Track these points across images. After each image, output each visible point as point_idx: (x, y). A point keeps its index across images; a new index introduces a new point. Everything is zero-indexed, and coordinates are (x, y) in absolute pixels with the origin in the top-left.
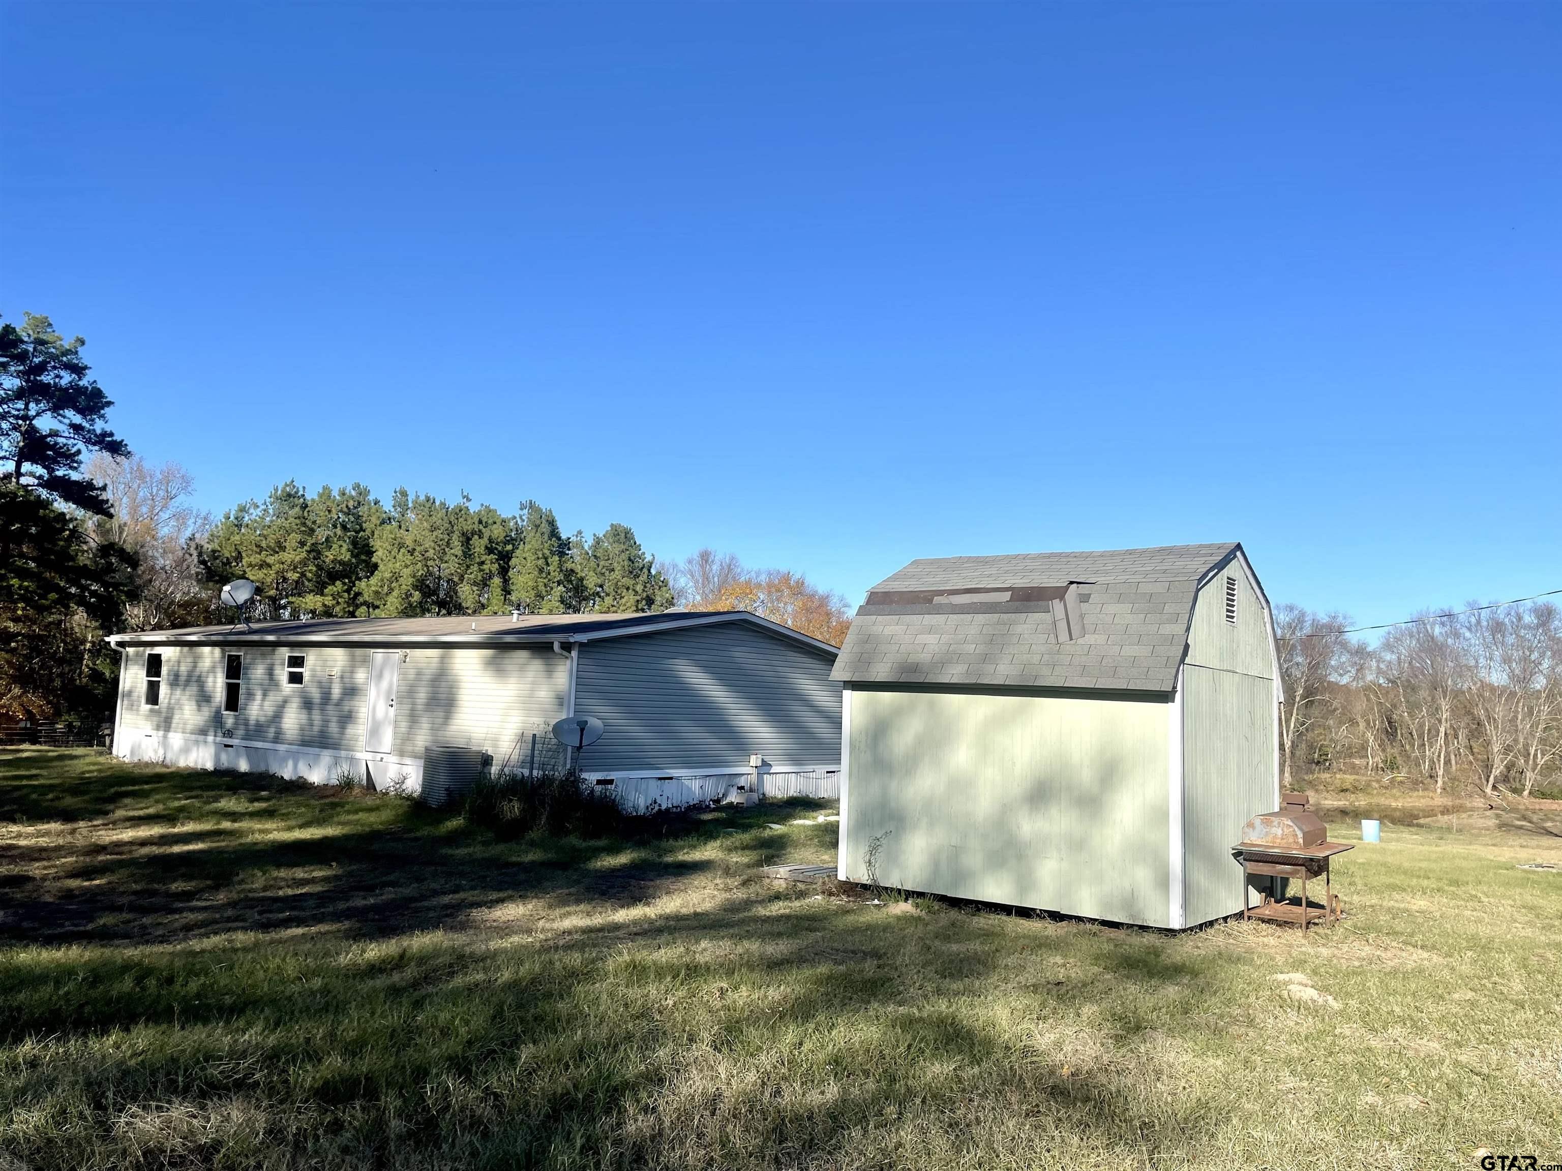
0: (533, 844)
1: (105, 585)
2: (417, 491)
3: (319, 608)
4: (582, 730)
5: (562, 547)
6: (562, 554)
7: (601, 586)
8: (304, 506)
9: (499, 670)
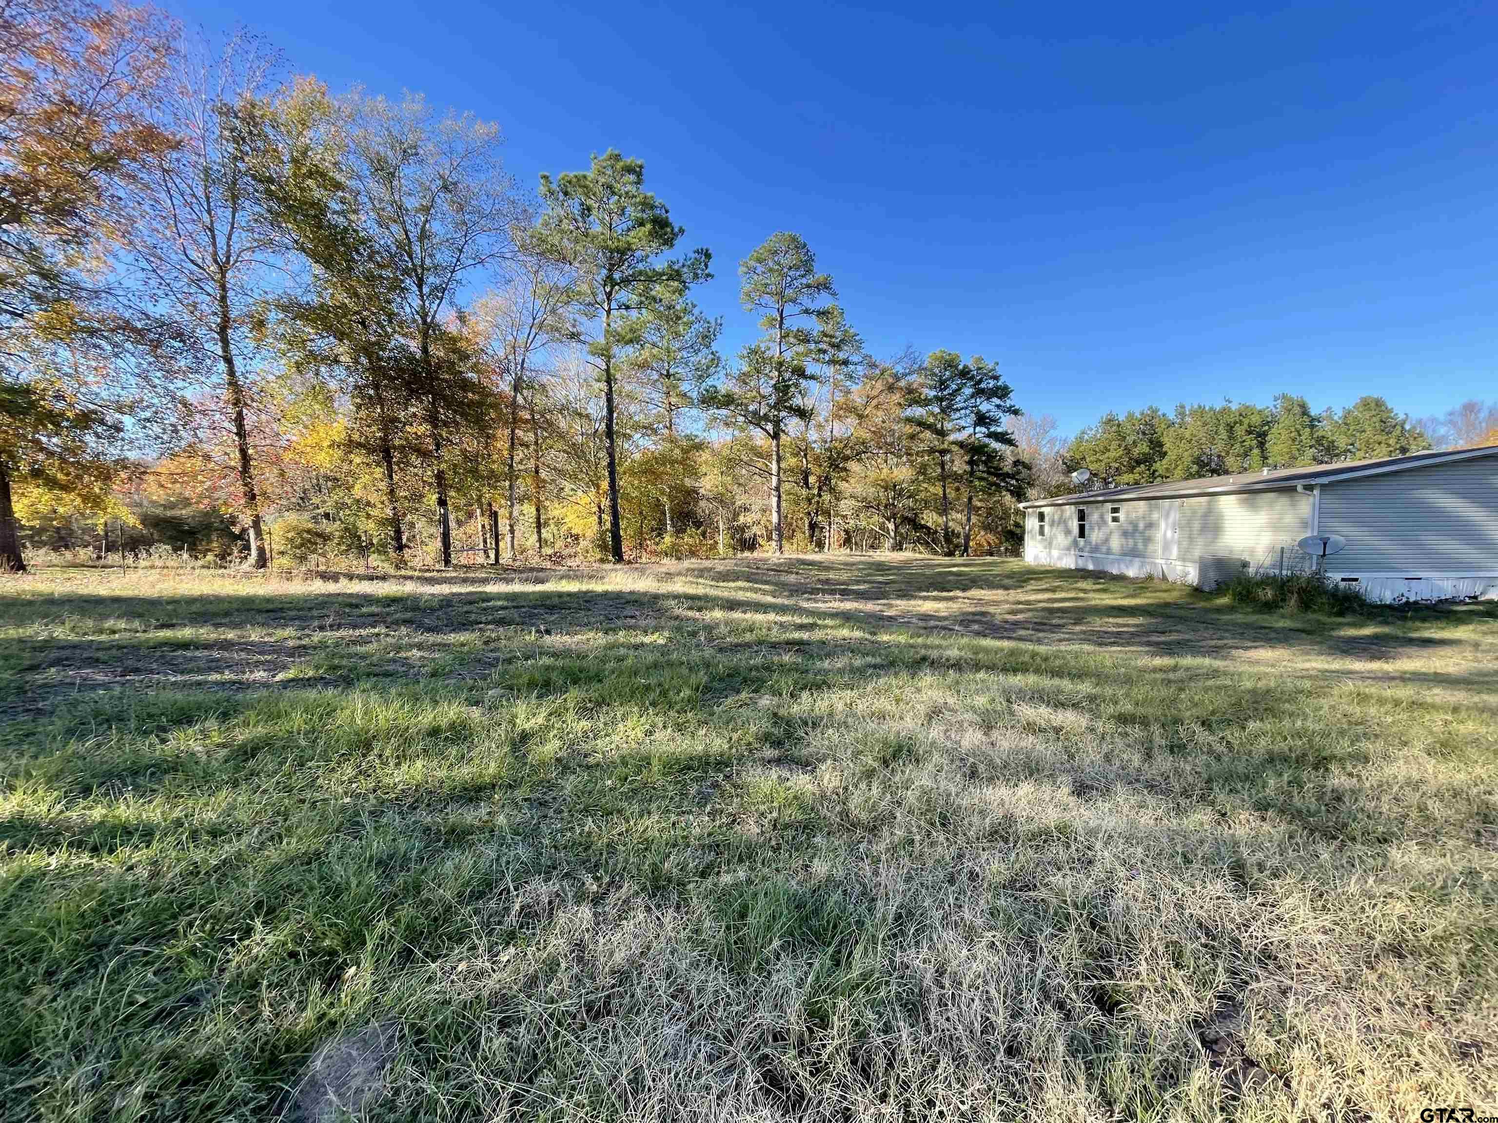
0: (1283, 616)
1: (1017, 480)
2: (1191, 404)
3: (1132, 481)
4: (1325, 544)
5: (1313, 423)
6: (1312, 427)
7: (1352, 444)
8: (1119, 425)
9: (1253, 507)
